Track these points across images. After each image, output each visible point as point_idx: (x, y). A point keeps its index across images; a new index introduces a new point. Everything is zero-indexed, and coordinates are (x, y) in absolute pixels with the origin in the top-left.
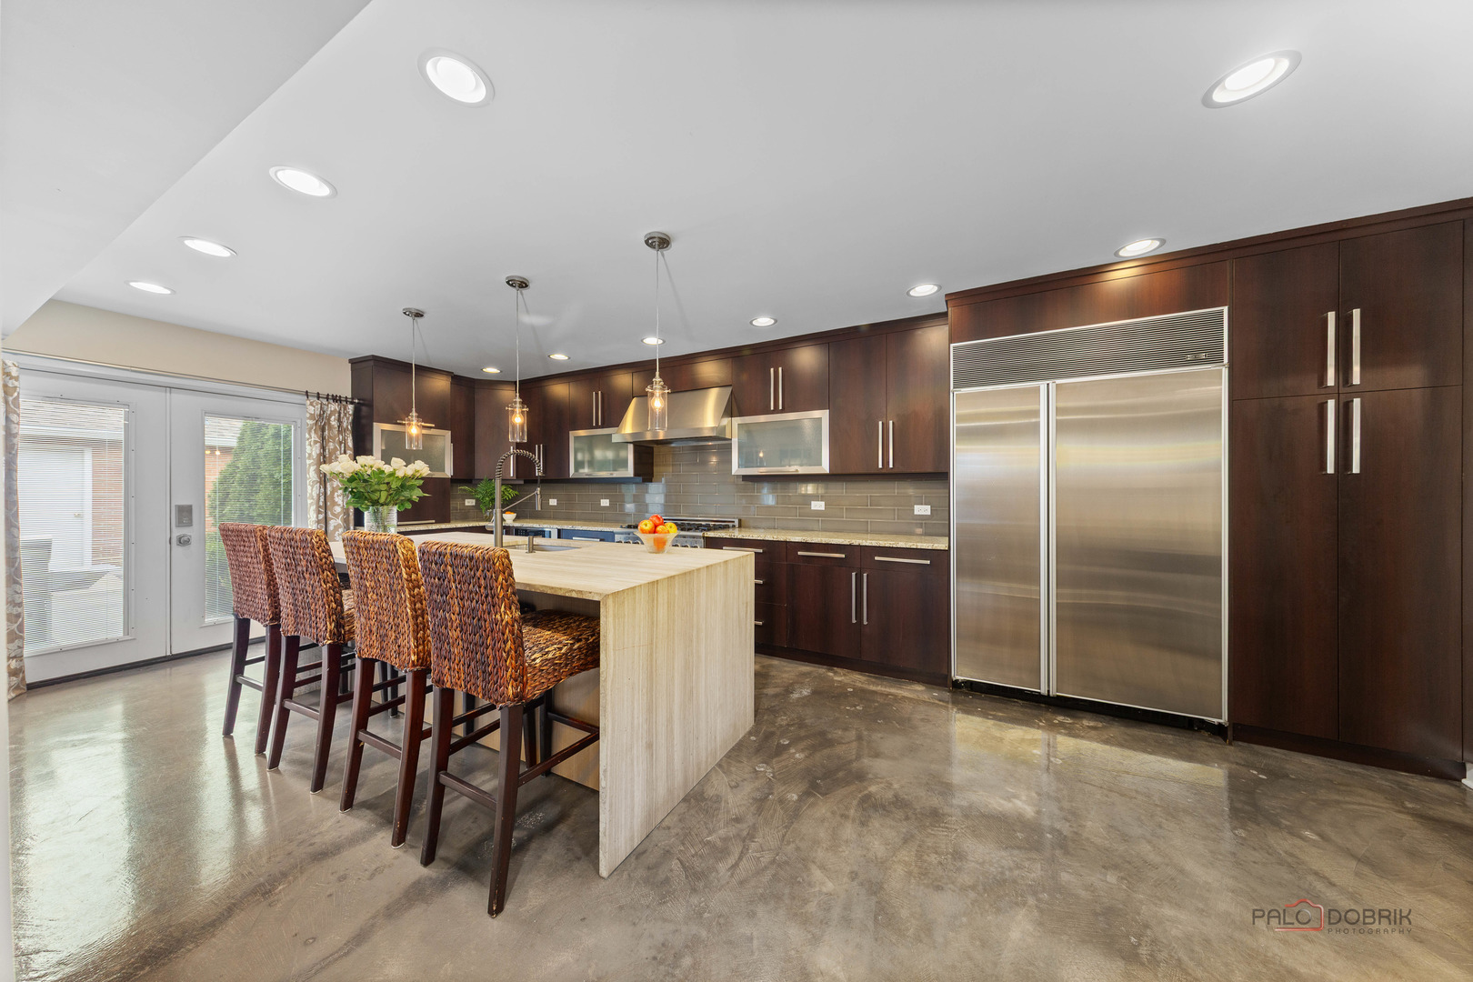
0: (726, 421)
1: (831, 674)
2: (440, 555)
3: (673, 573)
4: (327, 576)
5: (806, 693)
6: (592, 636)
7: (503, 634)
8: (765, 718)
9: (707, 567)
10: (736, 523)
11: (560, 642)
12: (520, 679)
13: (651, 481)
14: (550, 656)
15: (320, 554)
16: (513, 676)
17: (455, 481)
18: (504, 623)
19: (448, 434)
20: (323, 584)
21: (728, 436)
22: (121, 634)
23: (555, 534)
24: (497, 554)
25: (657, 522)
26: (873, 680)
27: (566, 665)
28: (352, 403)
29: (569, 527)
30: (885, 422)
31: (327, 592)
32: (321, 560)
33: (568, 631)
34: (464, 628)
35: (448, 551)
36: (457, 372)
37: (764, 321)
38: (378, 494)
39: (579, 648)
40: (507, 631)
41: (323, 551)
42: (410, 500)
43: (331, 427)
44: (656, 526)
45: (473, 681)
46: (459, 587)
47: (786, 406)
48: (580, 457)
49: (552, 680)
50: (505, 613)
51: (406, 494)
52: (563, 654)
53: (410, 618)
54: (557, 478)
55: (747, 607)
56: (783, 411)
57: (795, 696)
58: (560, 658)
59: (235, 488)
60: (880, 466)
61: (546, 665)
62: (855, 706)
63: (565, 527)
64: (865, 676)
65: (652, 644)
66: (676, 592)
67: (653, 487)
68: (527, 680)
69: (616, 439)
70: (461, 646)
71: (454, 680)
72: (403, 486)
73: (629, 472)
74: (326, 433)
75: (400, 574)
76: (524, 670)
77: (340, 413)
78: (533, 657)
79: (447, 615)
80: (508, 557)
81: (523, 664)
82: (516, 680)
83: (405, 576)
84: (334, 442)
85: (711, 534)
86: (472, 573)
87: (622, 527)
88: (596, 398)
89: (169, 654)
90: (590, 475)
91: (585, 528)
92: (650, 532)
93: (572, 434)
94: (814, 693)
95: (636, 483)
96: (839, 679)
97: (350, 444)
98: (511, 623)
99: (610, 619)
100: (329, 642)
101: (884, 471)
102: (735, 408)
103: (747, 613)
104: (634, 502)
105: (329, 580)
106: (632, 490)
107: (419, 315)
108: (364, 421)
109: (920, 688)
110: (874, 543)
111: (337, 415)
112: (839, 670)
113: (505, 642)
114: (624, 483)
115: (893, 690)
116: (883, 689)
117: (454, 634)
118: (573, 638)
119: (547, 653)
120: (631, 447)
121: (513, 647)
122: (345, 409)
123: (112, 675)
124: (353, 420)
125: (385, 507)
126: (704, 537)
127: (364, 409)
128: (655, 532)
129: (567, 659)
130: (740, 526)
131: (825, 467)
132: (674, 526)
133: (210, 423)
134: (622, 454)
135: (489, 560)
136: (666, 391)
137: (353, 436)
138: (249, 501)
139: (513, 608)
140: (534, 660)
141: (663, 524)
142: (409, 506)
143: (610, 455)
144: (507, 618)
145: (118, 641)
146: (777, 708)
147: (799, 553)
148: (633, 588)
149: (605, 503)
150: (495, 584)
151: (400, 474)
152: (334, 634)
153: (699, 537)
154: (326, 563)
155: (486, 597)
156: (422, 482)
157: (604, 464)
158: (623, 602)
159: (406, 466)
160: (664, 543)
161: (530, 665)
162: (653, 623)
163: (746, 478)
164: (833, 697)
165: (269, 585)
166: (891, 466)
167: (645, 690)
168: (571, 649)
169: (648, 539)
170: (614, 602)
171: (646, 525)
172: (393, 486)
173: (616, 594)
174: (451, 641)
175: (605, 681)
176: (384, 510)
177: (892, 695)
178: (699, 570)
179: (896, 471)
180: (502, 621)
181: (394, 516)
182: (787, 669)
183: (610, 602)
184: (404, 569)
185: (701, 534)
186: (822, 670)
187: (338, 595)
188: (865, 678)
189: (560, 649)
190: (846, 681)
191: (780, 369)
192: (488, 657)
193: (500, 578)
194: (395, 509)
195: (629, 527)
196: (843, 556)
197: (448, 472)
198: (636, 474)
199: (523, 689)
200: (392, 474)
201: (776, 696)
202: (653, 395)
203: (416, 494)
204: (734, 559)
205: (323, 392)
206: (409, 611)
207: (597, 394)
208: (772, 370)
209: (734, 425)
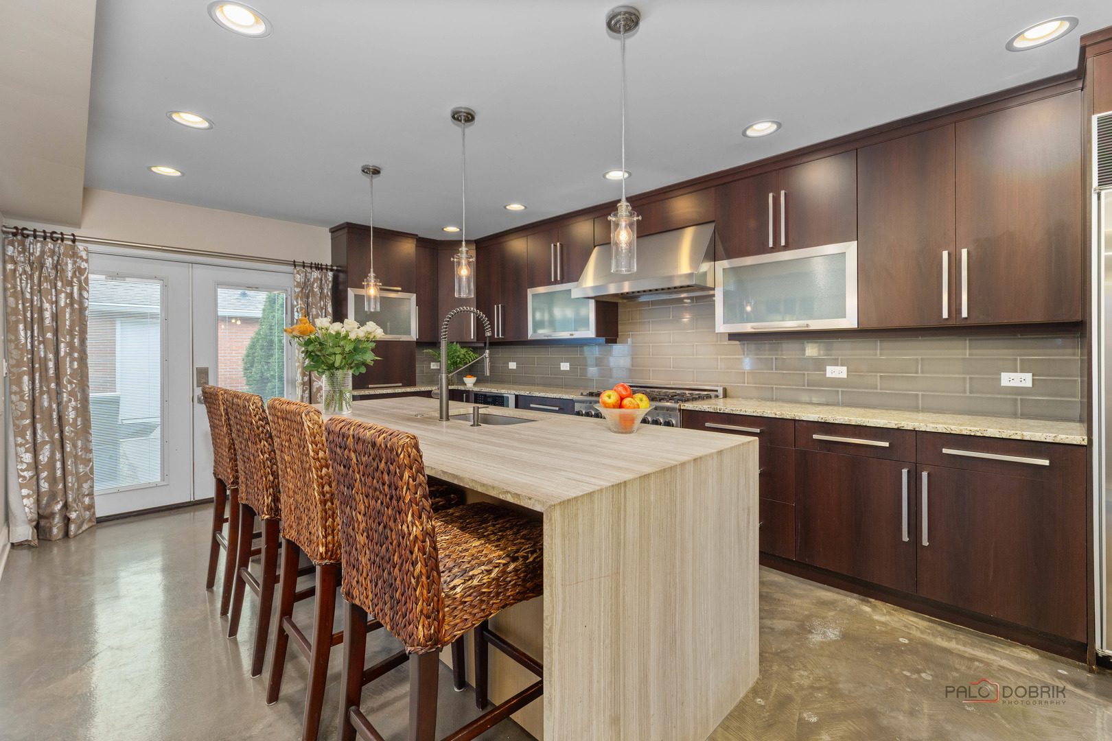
0: (705, 267)
1: (867, 609)
2: (344, 437)
3: (647, 470)
4: (264, 446)
5: (832, 636)
6: (532, 552)
7: (412, 553)
8: (775, 668)
9: (695, 460)
10: (720, 390)
11: (490, 562)
12: (435, 615)
13: (615, 342)
14: (475, 582)
15: (257, 422)
16: (425, 612)
17: (420, 344)
18: (411, 538)
19: (414, 297)
20: (260, 454)
21: (710, 284)
22: (159, 480)
23: (512, 401)
24: (401, 442)
25: (624, 393)
26: (940, 628)
27: (498, 594)
28: (332, 270)
29: (527, 393)
30: (952, 249)
31: (264, 463)
32: (258, 429)
33: (502, 543)
34: (370, 533)
35: (351, 432)
36: (421, 235)
37: (763, 128)
38: (332, 358)
39: (515, 570)
40: (416, 549)
41: (260, 419)
42: (364, 364)
43: (314, 294)
44: (622, 399)
45: (380, 605)
46: (363, 479)
47: (790, 240)
48: (538, 316)
49: (478, 616)
50: (413, 524)
51: (359, 358)
52: (494, 579)
53: (318, 503)
54: (515, 340)
55: (748, 515)
56: (787, 247)
57: (816, 638)
58: (489, 585)
59: (259, 352)
60: (945, 315)
61: (470, 595)
62: (918, 672)
63: (522, 393)
64: (923, 619)
65: (618, 573)
66: (652, 498)
67: (617, 349)
68: (444, 616)
69: (576, 294)
70: (368, 556)
71: (362, 598)
72: (355, 349)
73: (590, 332)
74: (310, 299)
75: (308, 450)
76: (440, 601)
77: (321, 280)
78: (452, 585)
79: (354, 513)
80: (416, 447)
81: (438, 594)
82: (428, 617)
83: (312, 454)
84: (316, 308)
85: (689, 406)
86: (375, 464)
87: (582, 394)
88: (555, 248)
89: (192, 500)
90: (550, 336)
91: (542, 395)
92: (614, 407)
93: (530, 292)
94: (846, 636)
95: (599, 344)
96: (883, 619)
97: (330, 310)
98: (420, 537)
99: (558, 541)
100: (267, 517)
101: (952, 323)
102: (720, 248)
103: (748, 523)
104: (596, 366)
105: (266, 450)
106: (593, 353)
107: (376, 172)
108: (341, 287)
109: (1029, 655)
110: (941, 428)
111: (319, 282)
112: (878, 603)
113: (414, 564)
114: (586, 345)
115: (979, 653)
116: (961, 648)
117: (362, 539)
118: (508, 556)
119: (472, 578)
120: (592, 304)
121: (424, 571)
122: (326, 276)
123: (152, 515)
124: (333, 286)
125: (341, 371)
126: (680, 410)
127: (341, 275)
128: (621, 406)
129: (498, 586)
130: (725, 396)
131: (850, 321)
132: (644, 398)
133: (222, 293)
134: (583, 312)
135: (392, 450)
136: (635, 219)
137: (332, 302)
138: (268, 363)
139: (424, 516)
140: (454, 588)
141: (631, 395)
142: (363, 370)
143: (569, 313)
144: (416, 531)
145: (157, 486)
146: (791, 655)
147: (815, 437)
148: (591, 494)
149: (565, 366)
150: (400, 483)
151: (352, 336)
152: (271, 509)
153: (673, 409)
154: (262, 432)
155: (391, 499)
156: (373, 345)
157: (565, 325)
158: (576, 515)
159: (359, 328)
160: (633, 420)
161: (447, 596)
162: (619, 544)
163: (733, 336)
164: (878, 649)
165: (230, 449)
166: (965, 314)
167: (608, 641)
168: (504, 572)
169: (611, 414)
170: (563, 515)
171: (609, 397)
172: (347, 349)
173: (566, 503)
174: (358, 546)
175: (550, 630)
176: (339, 373)
177: (978, 660)
178: (683, 464)
179: (972, 322)
180: (410, 534)
181: (350, 382)
182: (798, 592)
183: (557, 515)
184: (310, 446)
185: (677, 406)
186: (851, 601)
187: (275, 467)
188: (926, 624)
189: (489, 572)
190: (893, 624)
191: (783, 193)
192: (396, 580)
193: (406, 475)
194: (350, 372)
195: (591, 394)
196: (886, 444)
197: (414, 335)
198: (598, 334)
199: (438, 631)
200: (346, 337)
201: (786, 633)
202: (617, 225)
203: (370, 357)
204: (731, 448)
205: (308, 261)
206: (316, 494)
207: (555, 246)
208: (771, 195)
209: (718, 272)
